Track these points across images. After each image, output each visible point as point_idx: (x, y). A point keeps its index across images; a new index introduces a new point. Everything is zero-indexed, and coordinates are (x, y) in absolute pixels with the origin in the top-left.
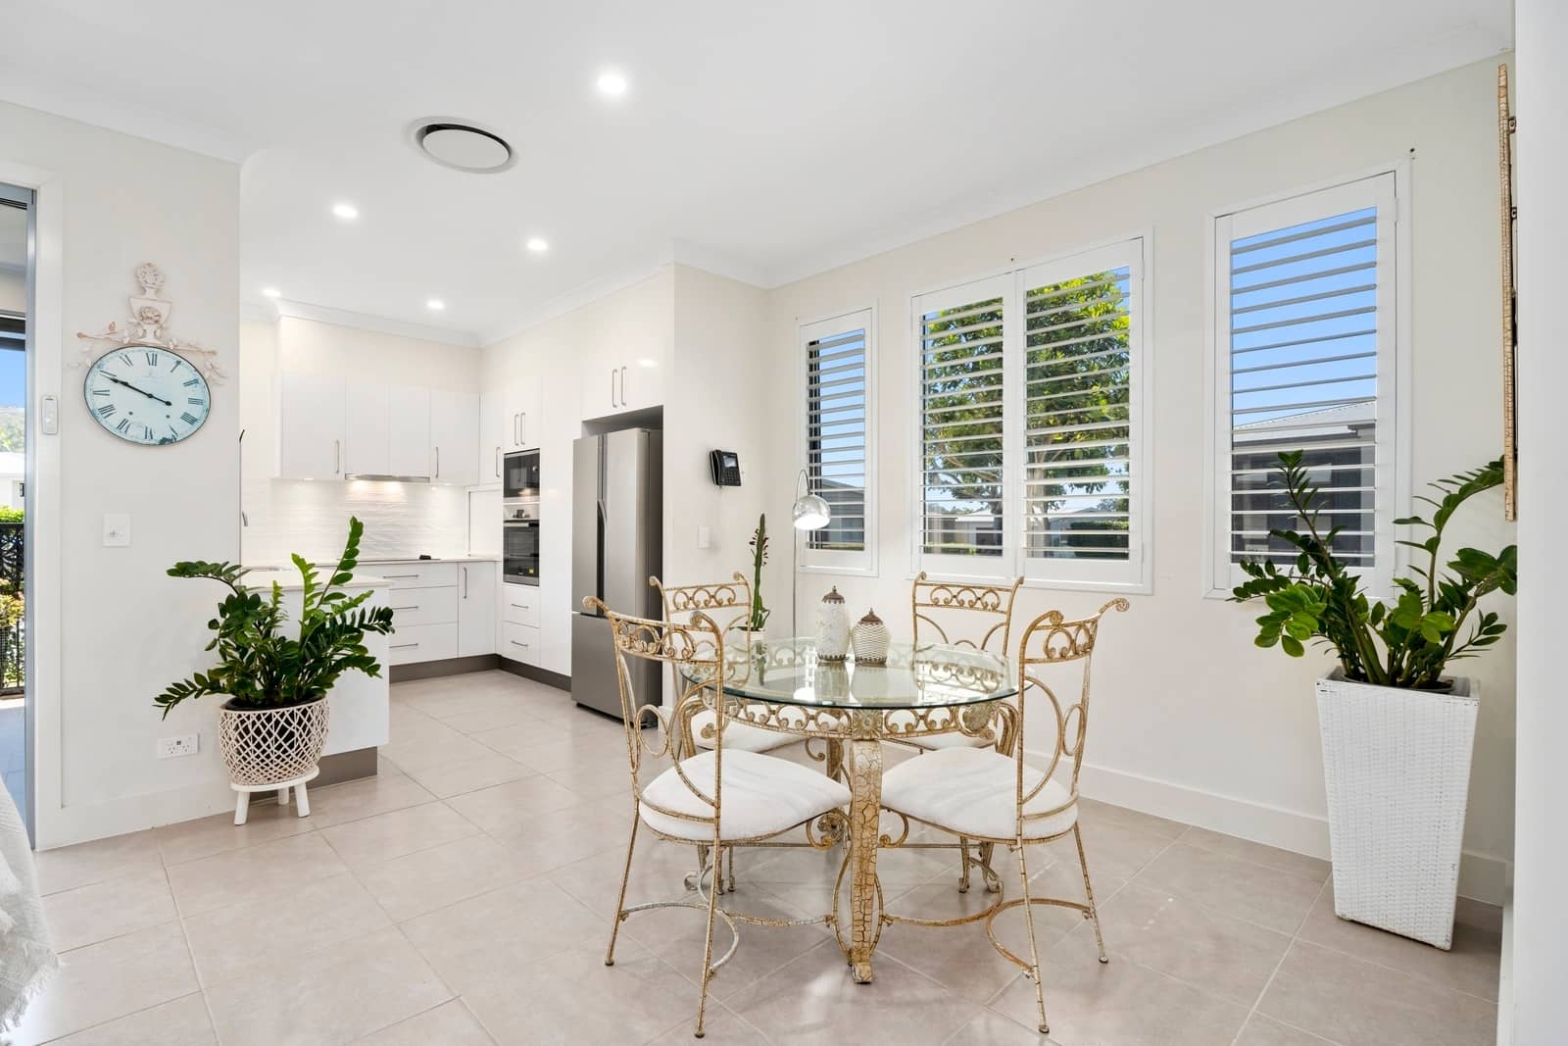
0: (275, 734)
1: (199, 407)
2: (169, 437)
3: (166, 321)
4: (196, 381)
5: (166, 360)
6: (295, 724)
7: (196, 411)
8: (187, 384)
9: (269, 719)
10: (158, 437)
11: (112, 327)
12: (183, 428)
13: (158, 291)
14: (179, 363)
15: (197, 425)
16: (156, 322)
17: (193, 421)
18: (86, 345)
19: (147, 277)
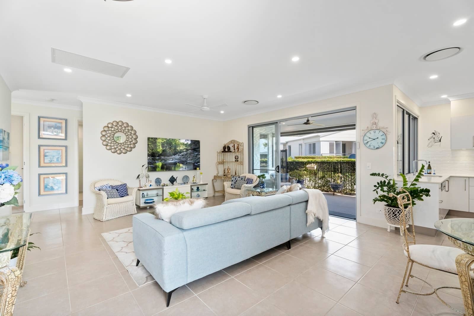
0: (392, 213)
1: (384, 140)
2: (378, 147)
3: (377, 124)
4: (383, 135)
5: (377, 132)
6: (397, 212)
7: (383, 141)
8: (381, 136)
9: (391, 209)
10: (376, 147)
11: (368, 127)
12: (381, 145)
13: (376, 118)
14: (380, 132)
15: (384, 144)
16: (375, 124)
17: (383, 143)
18: (363, 131)
19: (375, 115)
